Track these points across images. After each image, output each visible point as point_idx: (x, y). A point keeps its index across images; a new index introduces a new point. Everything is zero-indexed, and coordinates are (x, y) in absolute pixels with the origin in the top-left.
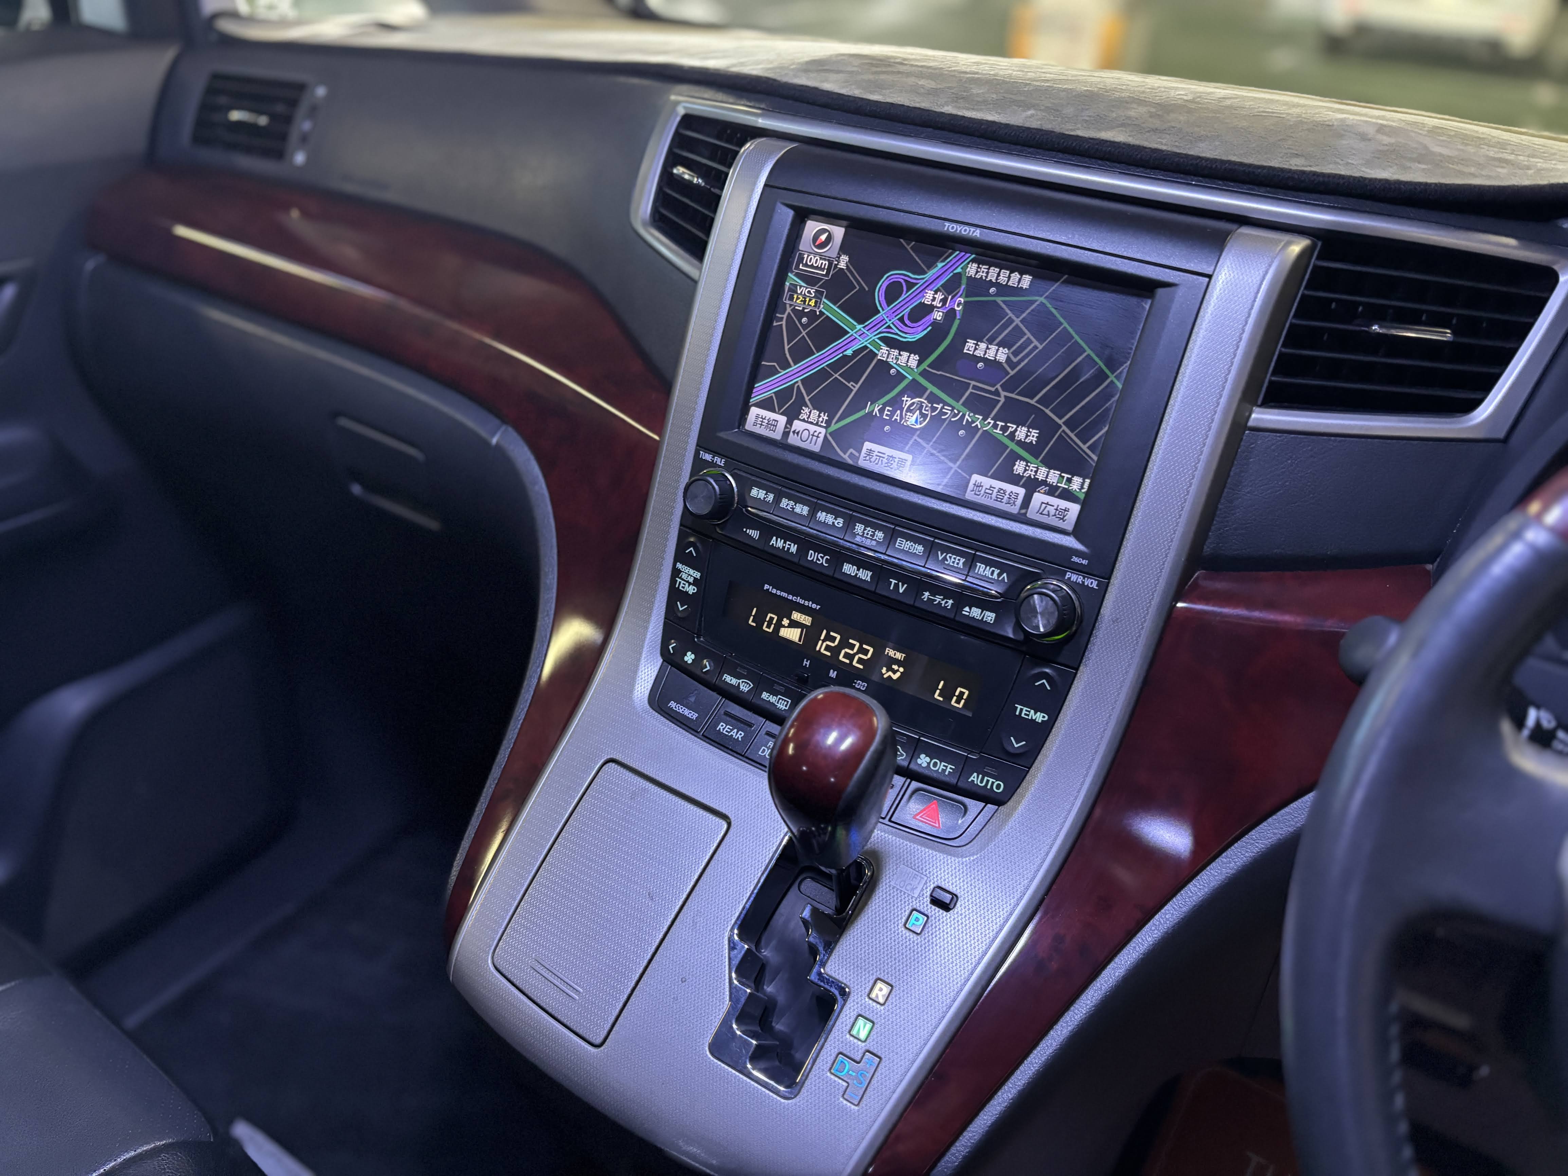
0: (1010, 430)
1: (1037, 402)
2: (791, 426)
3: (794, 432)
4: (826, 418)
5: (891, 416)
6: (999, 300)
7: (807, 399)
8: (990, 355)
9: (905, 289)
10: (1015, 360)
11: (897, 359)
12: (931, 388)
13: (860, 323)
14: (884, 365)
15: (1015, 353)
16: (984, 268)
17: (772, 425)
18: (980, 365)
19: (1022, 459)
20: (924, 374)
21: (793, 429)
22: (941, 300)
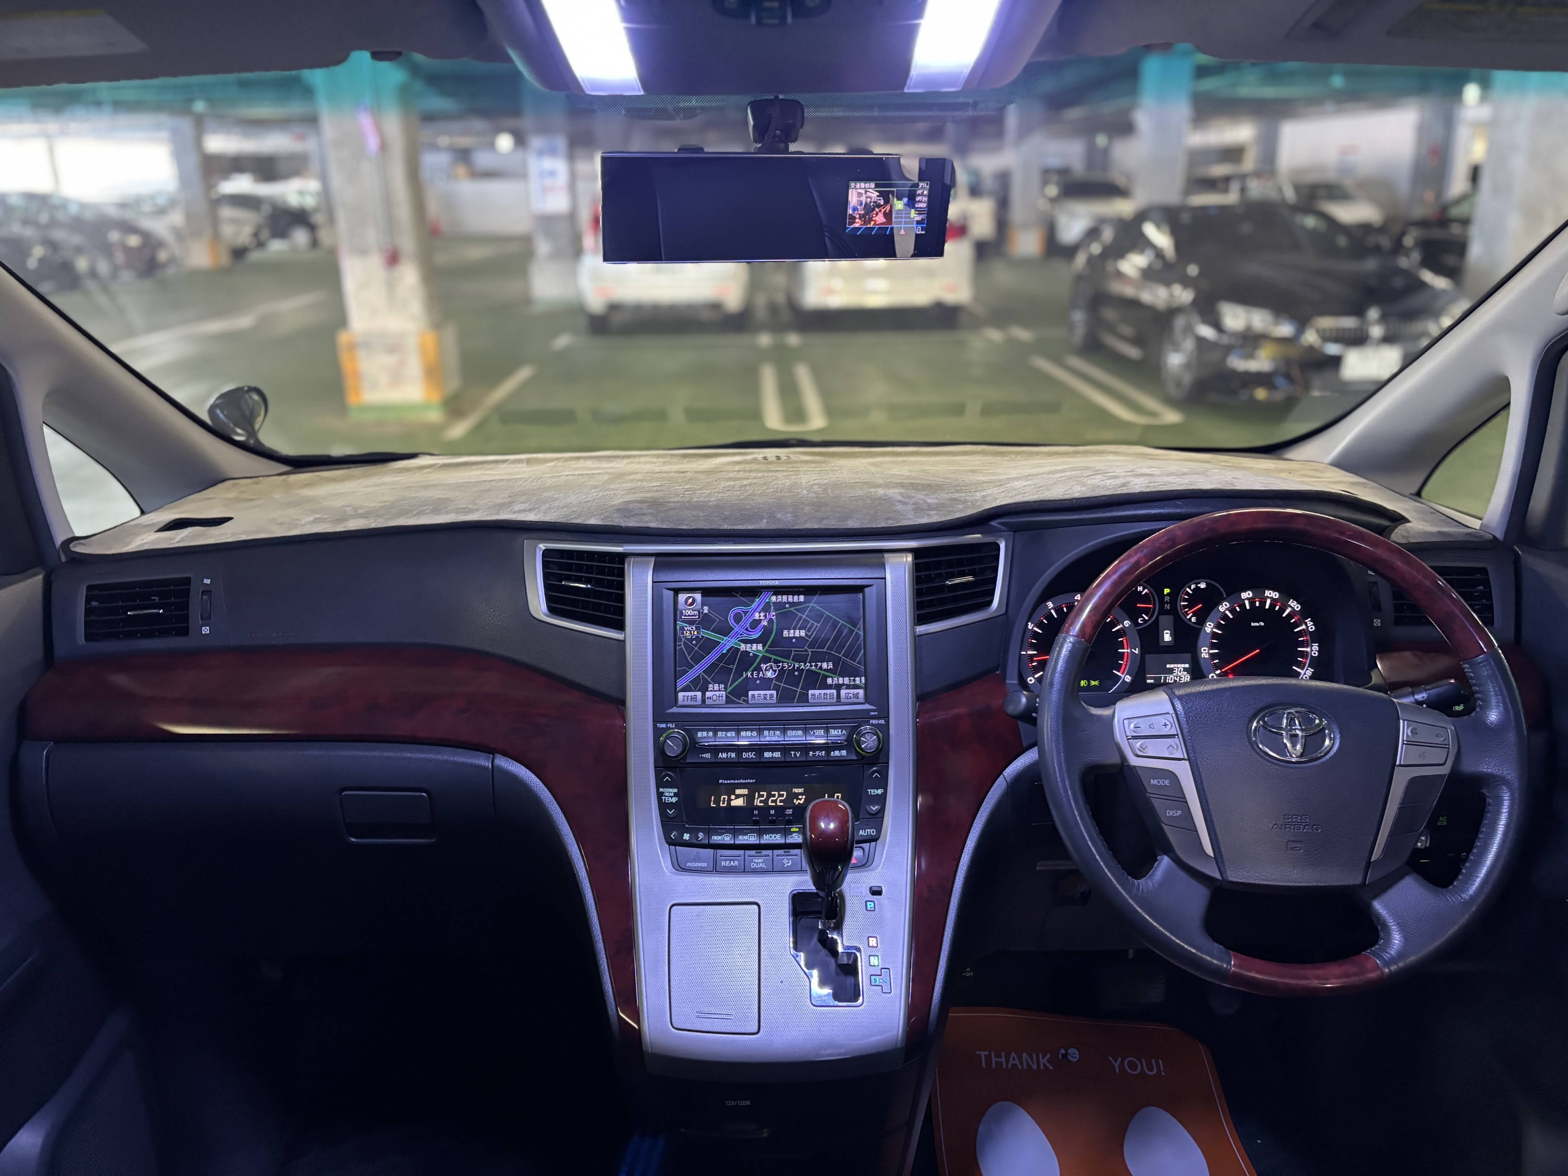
0: (819, 665)
1: (827, 650)
2: (705, 695)
3: (708, 698)
4: (723, 686)
5: (758, 675)
6: (792, 609)
7: (709, 680)
8: (797, 635)
9: (743, 615)
10: (809, 634)
11: (751, 648)
12: (773, 657)
13: (725, 637)
14: (746, 653)
15: (808, 631)
16: (780, 597)
17: (694, 698)
18: (794, 640)
19: (829, 677)
20: (767, 651)
21: (706, 697)
22: (764, 616)
